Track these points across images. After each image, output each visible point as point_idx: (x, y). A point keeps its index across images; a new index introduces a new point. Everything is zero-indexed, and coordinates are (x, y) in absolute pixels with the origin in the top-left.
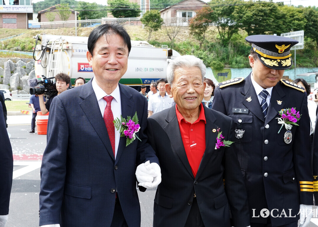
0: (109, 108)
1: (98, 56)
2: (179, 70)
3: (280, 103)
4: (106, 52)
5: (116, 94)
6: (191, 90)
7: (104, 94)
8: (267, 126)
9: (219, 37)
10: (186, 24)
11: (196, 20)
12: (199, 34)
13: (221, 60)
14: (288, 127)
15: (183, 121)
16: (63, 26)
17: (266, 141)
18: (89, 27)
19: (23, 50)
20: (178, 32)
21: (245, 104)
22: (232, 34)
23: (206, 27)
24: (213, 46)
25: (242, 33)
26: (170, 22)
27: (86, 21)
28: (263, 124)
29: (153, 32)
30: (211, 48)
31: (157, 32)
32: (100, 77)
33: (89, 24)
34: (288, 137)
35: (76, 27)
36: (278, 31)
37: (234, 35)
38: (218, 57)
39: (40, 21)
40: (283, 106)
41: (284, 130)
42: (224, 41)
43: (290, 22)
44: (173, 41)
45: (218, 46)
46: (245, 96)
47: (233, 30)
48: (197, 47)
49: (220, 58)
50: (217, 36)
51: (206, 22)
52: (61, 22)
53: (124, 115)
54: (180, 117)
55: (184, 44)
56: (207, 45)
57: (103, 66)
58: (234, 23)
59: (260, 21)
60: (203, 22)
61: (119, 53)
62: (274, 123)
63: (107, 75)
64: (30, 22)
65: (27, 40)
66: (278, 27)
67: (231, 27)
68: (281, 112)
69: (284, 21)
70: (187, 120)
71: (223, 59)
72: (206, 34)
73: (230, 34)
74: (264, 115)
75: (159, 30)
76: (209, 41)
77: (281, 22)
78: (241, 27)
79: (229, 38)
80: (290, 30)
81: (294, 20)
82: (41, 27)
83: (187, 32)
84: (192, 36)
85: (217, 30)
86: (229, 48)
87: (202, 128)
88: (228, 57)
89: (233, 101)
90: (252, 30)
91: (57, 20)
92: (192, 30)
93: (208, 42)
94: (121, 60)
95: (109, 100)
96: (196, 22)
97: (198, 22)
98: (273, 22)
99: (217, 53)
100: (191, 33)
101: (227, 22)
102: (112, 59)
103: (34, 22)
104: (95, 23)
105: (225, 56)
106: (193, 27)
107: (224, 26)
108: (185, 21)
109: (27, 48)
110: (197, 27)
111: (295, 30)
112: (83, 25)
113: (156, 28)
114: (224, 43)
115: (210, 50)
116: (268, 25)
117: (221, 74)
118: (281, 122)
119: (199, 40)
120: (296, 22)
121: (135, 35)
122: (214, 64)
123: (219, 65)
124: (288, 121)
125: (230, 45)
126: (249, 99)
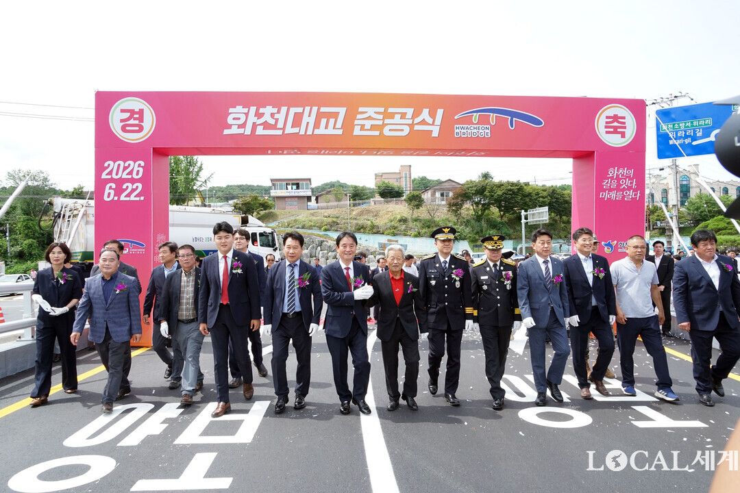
0: (348, 273)
1: (341, 248)
2: (391, 251)
3: (453, 266)
4: (345, 245)
5: (351, 266)
6: (395, 262)
7: (346, 266)
8: (447, 279)
9: (474, 213)
10: (444, 203)
11: (453, 199)
12: (456, 211)
13: (476, 234)
14: (458, 279)
15: (393, 277)
16: (337, 206)
17: (446, 287)
18: (359, 207)
19: (303, 228)
20: (437, 209)
21: (435, 268)
22: (484, 210)
23: (461, 205)
24: (468, 221)
25: (494, 210)
26: (430, 201)
27: (357, 202)
28: (444, 277)
29: (416, 210)
30: (467, 223)
31: (418, 210)
32: (343, 258)
33: (359, 204)
34: (458, 284)
35: (349, 208)
36: (525, 208)
37: (487, 212)
38: (473, 231)
39: (317, 203)
40: (455, 268)
41: (455, 280)
42: (477, 216)
43: (536, 199)
44: (433, 217)
45: (473, 222)
46: (436, 263)
47: (486, 207)
48: (454, 222)
49: (475, 231)
50: (472, 212)
51: (462, 200)
52: (336, 203)
53: (355, 276)
54: (391, 276)
55: (443, 220)
56: (463, 220)
57: (344, 253)
58: (487, 201)
59: (509, 199)
60: (459, 201)
61: (351, 246)
62: (450, 277)
63: (346, 257)
64: (309, 203)
65: (307, 219)
66: (525, 204)
67: (483, 205)
68: (454, 271)
69: (530, 199)
70: (395, 277)
71: (477, 233)
72: (462, 211)
73: (483, 211)
74: (445, 273)
75: (421, 208)
76: (465, 216)
77: (527, 200)
78: (493, 204)
79: (482, 214)
80: (535, 207)
81: (539, 197)
82: (318, 208)
83: (445, 209)
84: (450, 213)
85: (472, 208)
86: (483, 223)
87: (402, 282)
88: (482, 231)
89: (429, 266)
90: (503, 206)
91: (332, 201)
92: (449, 207)
93: (464, 218)
94: (353, 250)
95: (348, 269)
96: (453, 201)
97: (455, 201)
98: (521, 199)
99: (472, 227)
100: (449, 211)
101: (480, 201)
102: (348, 249)
103: (313, 203)
104: (365, 203)
105: (479, 230)
106: (450, 205)
107: (477, 204)
108: (443, 200)
109: (307, 225)
110: (453, 205)
111: (540, 206)
112: (355, 205)
113: (418, 206)
114: (478, 218)
115: (466, 225)
116: (517, 202)
117: (477, 246)
118: (453, 276)
119: (456, 216)
120: (541, 199)
121: (399, 213)
122: (470, 237)
123: (474, 238)
124: (457, 276)
125: (483, 220)
126: (437, 265)
